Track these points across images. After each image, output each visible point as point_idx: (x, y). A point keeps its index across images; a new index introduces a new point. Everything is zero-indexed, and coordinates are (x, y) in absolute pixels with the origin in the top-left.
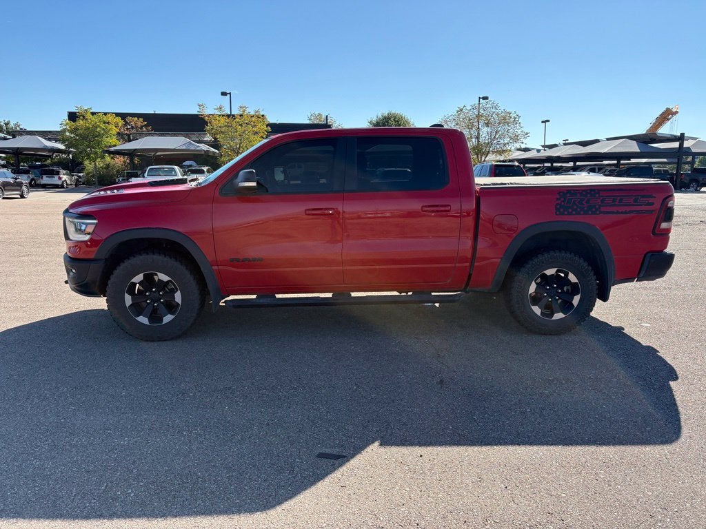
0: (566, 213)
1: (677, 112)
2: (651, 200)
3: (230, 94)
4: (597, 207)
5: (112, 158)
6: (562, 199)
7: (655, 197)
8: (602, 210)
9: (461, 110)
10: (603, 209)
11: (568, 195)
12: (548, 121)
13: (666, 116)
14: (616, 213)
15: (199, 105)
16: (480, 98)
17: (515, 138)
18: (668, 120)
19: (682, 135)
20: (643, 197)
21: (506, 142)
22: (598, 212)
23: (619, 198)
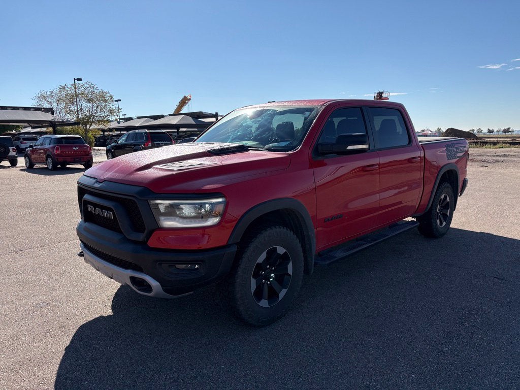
1: (190, 99)
4: (456, 154)
6: (447, 150)
9: (64, 88)
11: (448, 147)
12: (120, 100)
13: (184, 101)
16: (75, 79)
17: (111, 112)
18: (186, 103)
19: (217, 113)
21: (106, 115)
22: (456, 157)
23: (459, 148)
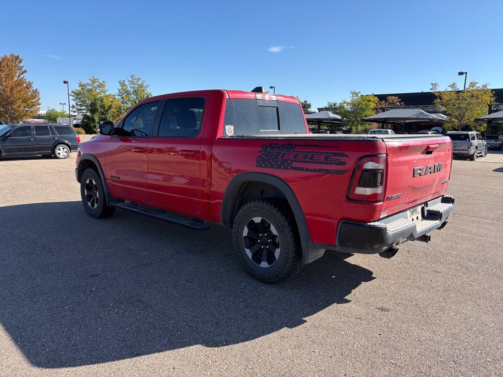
0: (263, 165)
2: (343, 159)
3: (466, 73)
4: (290, 162)
5: (369, 124)
6: (264, 152)
7: (348, 156)
8: (293, 166)
10: (294, 164)
11: (269, 149)
14: (304, 170)
15: (432, 84)
20: (334, 155)
22: (289, 167)
23: (310, 154)
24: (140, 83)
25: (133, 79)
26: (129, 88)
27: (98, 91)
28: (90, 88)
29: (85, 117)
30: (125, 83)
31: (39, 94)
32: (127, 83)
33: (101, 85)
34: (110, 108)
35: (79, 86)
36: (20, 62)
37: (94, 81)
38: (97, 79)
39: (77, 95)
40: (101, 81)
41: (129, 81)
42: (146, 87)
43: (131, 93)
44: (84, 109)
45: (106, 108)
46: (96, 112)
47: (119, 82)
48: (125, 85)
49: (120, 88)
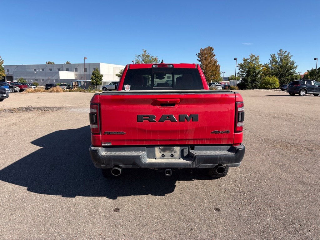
24: (286, 55)
25: (281, 52)
26: (277, 59)
27: (254, 62)
28: (249, 61)
29: (243, 79)
30: (275, 56)
31: (220, 68)
32: (276, 55)
33: (257, 59)
34: (259, 73)
35: (243, 61)
36: (212, 50)
37: (252, 57)
38: (255, 55)
39: (241, 66)
40: (256, 56)
41: (278, 54)
42: (290, 57)
43: (278, 62)
44: (244, 74)
45: (256, 73)
46: (250, 76)
47: (271, 55)
48: (275, 57)
49: (271, 59)
